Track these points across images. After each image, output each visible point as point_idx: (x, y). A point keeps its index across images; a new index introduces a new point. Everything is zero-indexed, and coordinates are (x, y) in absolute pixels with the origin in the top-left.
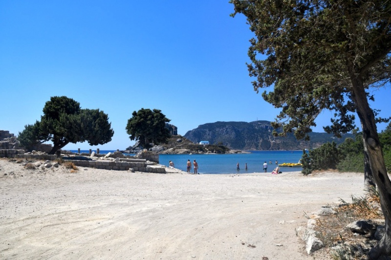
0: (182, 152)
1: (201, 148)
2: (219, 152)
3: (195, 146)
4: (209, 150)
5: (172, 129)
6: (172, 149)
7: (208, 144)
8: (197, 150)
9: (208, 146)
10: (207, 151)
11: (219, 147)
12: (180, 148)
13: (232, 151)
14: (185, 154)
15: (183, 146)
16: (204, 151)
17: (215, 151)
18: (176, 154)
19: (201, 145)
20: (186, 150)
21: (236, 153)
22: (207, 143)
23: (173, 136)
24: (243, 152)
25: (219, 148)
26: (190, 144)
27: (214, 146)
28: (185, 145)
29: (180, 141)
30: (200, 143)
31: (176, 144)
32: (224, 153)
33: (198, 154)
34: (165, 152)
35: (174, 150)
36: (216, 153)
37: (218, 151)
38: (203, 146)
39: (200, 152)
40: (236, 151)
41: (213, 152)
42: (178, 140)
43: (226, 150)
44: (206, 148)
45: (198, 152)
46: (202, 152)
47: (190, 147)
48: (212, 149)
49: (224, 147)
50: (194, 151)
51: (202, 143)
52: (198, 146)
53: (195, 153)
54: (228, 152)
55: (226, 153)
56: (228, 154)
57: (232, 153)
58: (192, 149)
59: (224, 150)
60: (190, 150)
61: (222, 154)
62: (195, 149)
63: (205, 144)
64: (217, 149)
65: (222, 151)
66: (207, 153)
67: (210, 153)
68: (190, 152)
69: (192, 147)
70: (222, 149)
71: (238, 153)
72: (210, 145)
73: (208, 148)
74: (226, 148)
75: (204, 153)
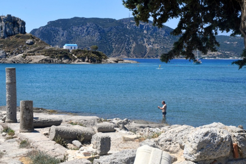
0: (37, 61)
1: (66, 55)
2: (93, 61)
3: (57, 51)
4: (79, 58)
5: (18, 25)
6: (22, 55)
7: (77, 48)
8: (61, 58)
9: (76, 52)
10: (75, 59)
11: (93, 53)
12: (34, 55)
13: (111, 60)
14: (42, 63)
15: (38, 51)
16: (70, 59)
17: (87, 60)
18: (28, 63)
19: (66, 50)
20: (43, 57)
21: (117, 62)
23: (20, 34)
24: (126, 61)
25: (93, 55)
26: (48, 48)
27: (85, 52)
28: (40, 49)
29: (32, 43)
30: (65, 47)
31: (25, 48)
32: (100, 61)
33: (62, 63)
34: (10, 59)
35: (24, 57)
36: (88, 61)
37: (91, 59)
38: (69, 51)
39: (65, 61)
40: (115, 59)
41: (84, 61)
42: (29, 41)
43: (103, 58)
44: (73, 55)
45: (62, 60)
46: (68, 60)
47: (50, 53)
48: (83, 57)
49: (100, 53)
50: (56, 59)
51: (66, 47)
52: (61, 51)
53: (58, 62)
54: (105, 60)
55: (103, 62)
56: (105, 63)
57: (111, 62)
58: (53, 56)
59: (100, 58)
60: (49, 57)
61: (97, 63)
62: (57, 56)
63: (71, 48)
64: (89, 56)
65: (97, 59)
66: (76, 63)
67: (79, 61)
68: (50, 60)
69: (52, 53)
70: (97, 57)
71: (119, 62)
72: (79, 50)
73: (77, 54)
74: (102, 55)
75: (71, 62)
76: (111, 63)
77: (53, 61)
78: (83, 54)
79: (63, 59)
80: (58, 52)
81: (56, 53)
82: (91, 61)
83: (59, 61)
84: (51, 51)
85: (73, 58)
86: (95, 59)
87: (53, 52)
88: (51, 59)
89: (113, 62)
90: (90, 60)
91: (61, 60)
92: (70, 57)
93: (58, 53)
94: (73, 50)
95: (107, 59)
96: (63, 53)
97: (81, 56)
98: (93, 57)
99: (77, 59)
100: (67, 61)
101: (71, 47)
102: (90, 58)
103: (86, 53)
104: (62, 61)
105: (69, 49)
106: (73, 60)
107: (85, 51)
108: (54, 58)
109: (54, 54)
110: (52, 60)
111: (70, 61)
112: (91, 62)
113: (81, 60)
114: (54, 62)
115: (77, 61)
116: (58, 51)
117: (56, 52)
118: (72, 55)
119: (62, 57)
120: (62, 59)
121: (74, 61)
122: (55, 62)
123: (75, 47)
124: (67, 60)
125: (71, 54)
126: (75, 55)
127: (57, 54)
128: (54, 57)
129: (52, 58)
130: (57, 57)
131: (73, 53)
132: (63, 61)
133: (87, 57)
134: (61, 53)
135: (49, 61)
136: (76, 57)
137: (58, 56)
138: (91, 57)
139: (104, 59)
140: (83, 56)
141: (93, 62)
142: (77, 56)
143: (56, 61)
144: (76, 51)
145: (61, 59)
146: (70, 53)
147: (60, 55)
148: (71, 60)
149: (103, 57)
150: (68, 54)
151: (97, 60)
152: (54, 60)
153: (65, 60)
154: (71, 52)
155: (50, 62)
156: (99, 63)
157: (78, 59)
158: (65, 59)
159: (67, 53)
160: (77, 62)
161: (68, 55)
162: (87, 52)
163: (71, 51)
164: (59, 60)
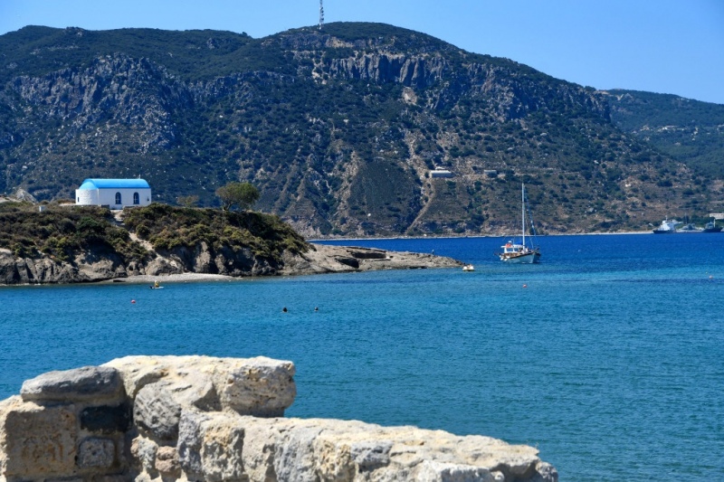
1: (95, 237)
2: (237, 263)
3: (45, 219)
4: (162, 249)
7: (146, 200)
8: (69, 252)
9: (148, 220)
10: (144, 260)
11: (233, 220)
13: (323, 256)
16: (120, 260)
17: (204, 258)
19: (90, 212)
21: (353, 264)
22: (135, 190)
24: (397, 258)
25: (237, 233)
27: (191, 218)
30: (84, 196)
32: (273, 266)
36: (212, 268)
37: (227, 252)
38: (109, 216)
39: (91, 271)
41: (189, 265)
43: (285, 246)
44: (133, 237)
45: (74, 265)
46: (111, 263)
47: (10, 231)
48: (184, 245)
49: (269, 222)
50: (47, 262)
51: (92, 192)
52: (67, 220)
53: (56, 278)
54: (298, 259)
55: (287, 270)
56: (300, 274)
57: (324, 264)
58: (26, 243)
59: (272, 248)
60: (8, 251)
61: (259, 274)
62: (46, 242)
63: (119, 202)
64: (216, 239)
65: (258, 253)
66: (148, 276)
67: (166, 269)
68: (15, 269)
69: (20, 230)
70: (257, 240)
71: (365, 264)
72: (161, 211)
73: (152, 230)
74: (281, 232)
75: (125, 275)
76: (328, 271)
77: (30, 275)
78: (182, 230)
79: (79, 259)
80: (49, 222)
81: (44, 231)
82: (226, 264)
83: (62, 271)
84: (13, 220)
85: (132, 254)
86: (247, 253)
87: (28, 225)
88: (20, 259)
89: (337, 266)
90: (219, 262)
91: (69, 266)
92: (119, 249)
93: (49, 227)
94: (129, 212)
95: (306, 251)
96: (82, 229)
97: (176, 241)
98: (237, 242)
99: (155, 257)
100: (101, 270)
101: (118, 195)
102: (220, 251)
103: (199, 225)
104: (76, 272)
105: (107, 206)
106: (132, 264)
107: (190, 213)
108: (35, 255)
109: (34, 233)
110: (26, 266)
111: (120, 269)
112: (229, 270)
113: (173, 263)
114: (36, 278)
115: (153, 266)
116: (52, 218)
117: (43, 224)
118: (126, 238)
119: (77, 247)
120: (77, 261)
121: (138, 268)
122: (43, 275)
123: (136, 195)
124: (105, 264)
125: (118, 229)
126: (144, 235)
127: (45, 235)
128: (34, 251)
129: (22, 255)
130: (48, 251)
131: (131, 227)
132: (82, 272)
133: (205, 246)
134: (69, 228)
135: (10, 275)
136: (149, 247)
137: (53, 244)
138: (225, 243)
139: (294, 252)
140: (183, 238)
141: (237, 271)
142: (153, 241)
143: (48, 274)
144: (147, 215)
145: (71, 261)
146: (114, 224)
147: (63, 240)
148: (126, 265)
149: (286, 241)
150: (107, 230)
151: (260, 258)
152: (36, 266)
153: (95, 266)
154: (118, 223)
155: (17, 278)
156: (267, 274)
157: (162, 255)
158: (90, 260)
159: (99, 229)
160: (157, 274)
161: (107, 238)
162: (205, 218)
163: (117, 217)
164: (59, 263)
